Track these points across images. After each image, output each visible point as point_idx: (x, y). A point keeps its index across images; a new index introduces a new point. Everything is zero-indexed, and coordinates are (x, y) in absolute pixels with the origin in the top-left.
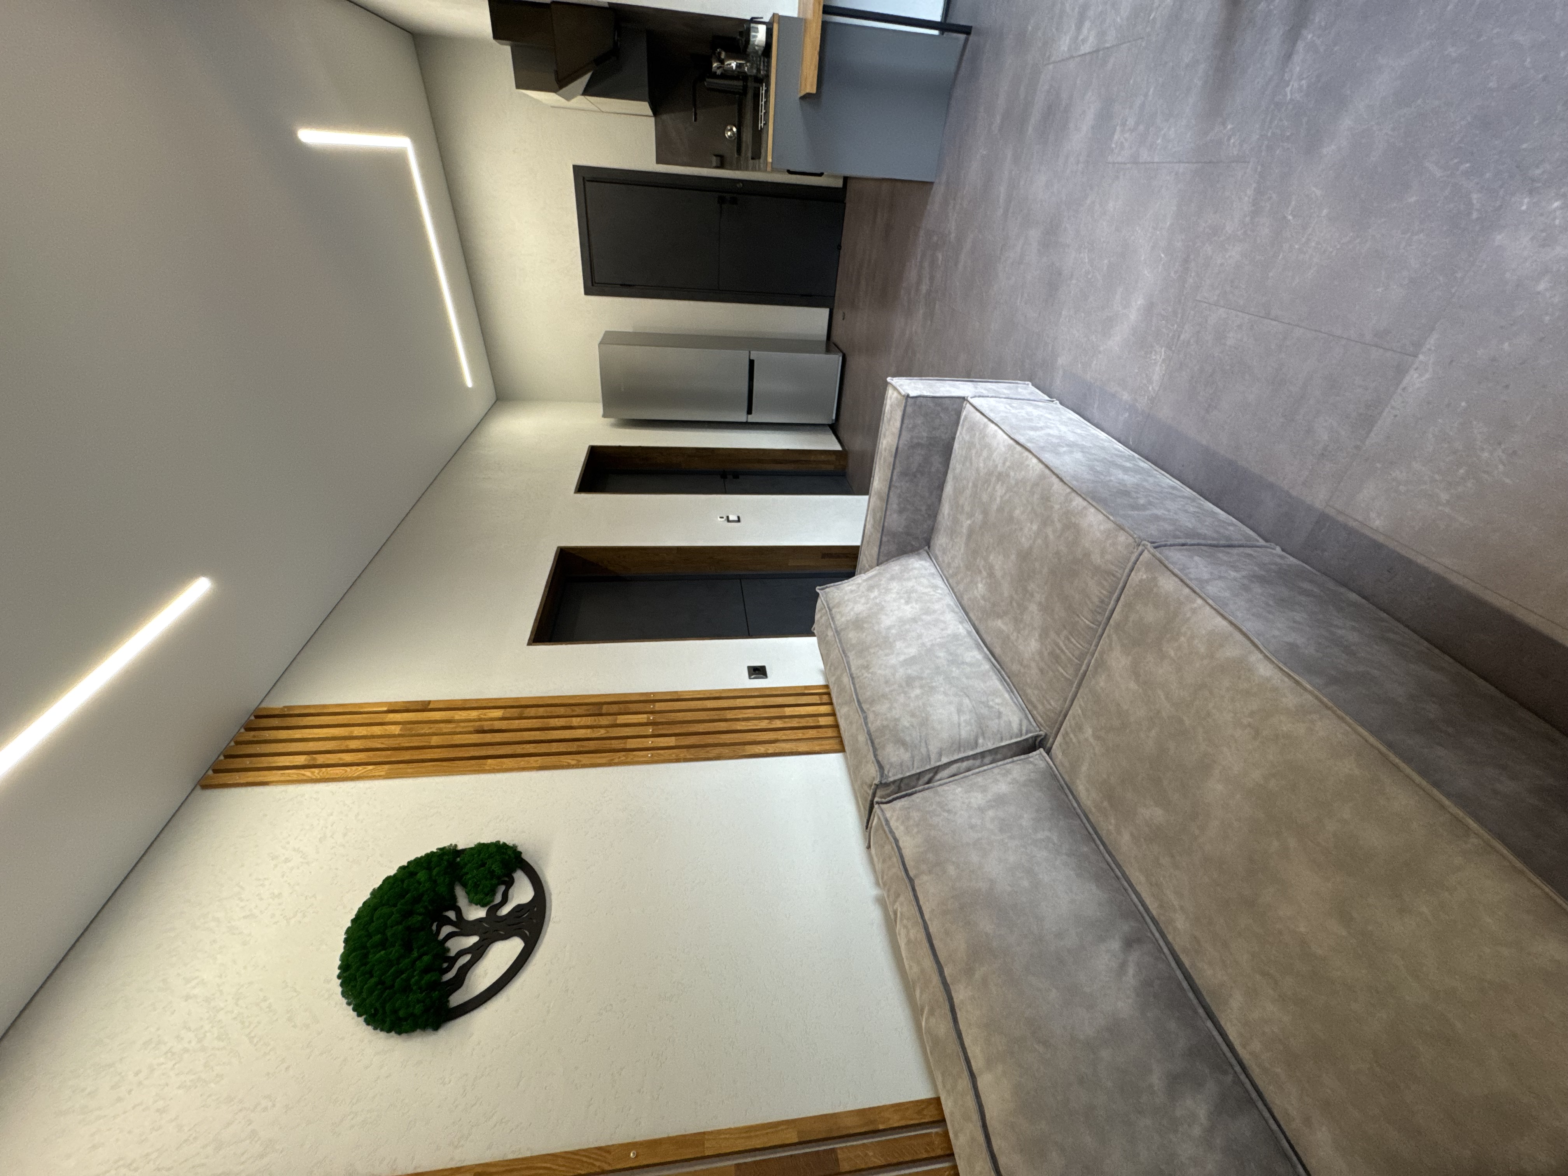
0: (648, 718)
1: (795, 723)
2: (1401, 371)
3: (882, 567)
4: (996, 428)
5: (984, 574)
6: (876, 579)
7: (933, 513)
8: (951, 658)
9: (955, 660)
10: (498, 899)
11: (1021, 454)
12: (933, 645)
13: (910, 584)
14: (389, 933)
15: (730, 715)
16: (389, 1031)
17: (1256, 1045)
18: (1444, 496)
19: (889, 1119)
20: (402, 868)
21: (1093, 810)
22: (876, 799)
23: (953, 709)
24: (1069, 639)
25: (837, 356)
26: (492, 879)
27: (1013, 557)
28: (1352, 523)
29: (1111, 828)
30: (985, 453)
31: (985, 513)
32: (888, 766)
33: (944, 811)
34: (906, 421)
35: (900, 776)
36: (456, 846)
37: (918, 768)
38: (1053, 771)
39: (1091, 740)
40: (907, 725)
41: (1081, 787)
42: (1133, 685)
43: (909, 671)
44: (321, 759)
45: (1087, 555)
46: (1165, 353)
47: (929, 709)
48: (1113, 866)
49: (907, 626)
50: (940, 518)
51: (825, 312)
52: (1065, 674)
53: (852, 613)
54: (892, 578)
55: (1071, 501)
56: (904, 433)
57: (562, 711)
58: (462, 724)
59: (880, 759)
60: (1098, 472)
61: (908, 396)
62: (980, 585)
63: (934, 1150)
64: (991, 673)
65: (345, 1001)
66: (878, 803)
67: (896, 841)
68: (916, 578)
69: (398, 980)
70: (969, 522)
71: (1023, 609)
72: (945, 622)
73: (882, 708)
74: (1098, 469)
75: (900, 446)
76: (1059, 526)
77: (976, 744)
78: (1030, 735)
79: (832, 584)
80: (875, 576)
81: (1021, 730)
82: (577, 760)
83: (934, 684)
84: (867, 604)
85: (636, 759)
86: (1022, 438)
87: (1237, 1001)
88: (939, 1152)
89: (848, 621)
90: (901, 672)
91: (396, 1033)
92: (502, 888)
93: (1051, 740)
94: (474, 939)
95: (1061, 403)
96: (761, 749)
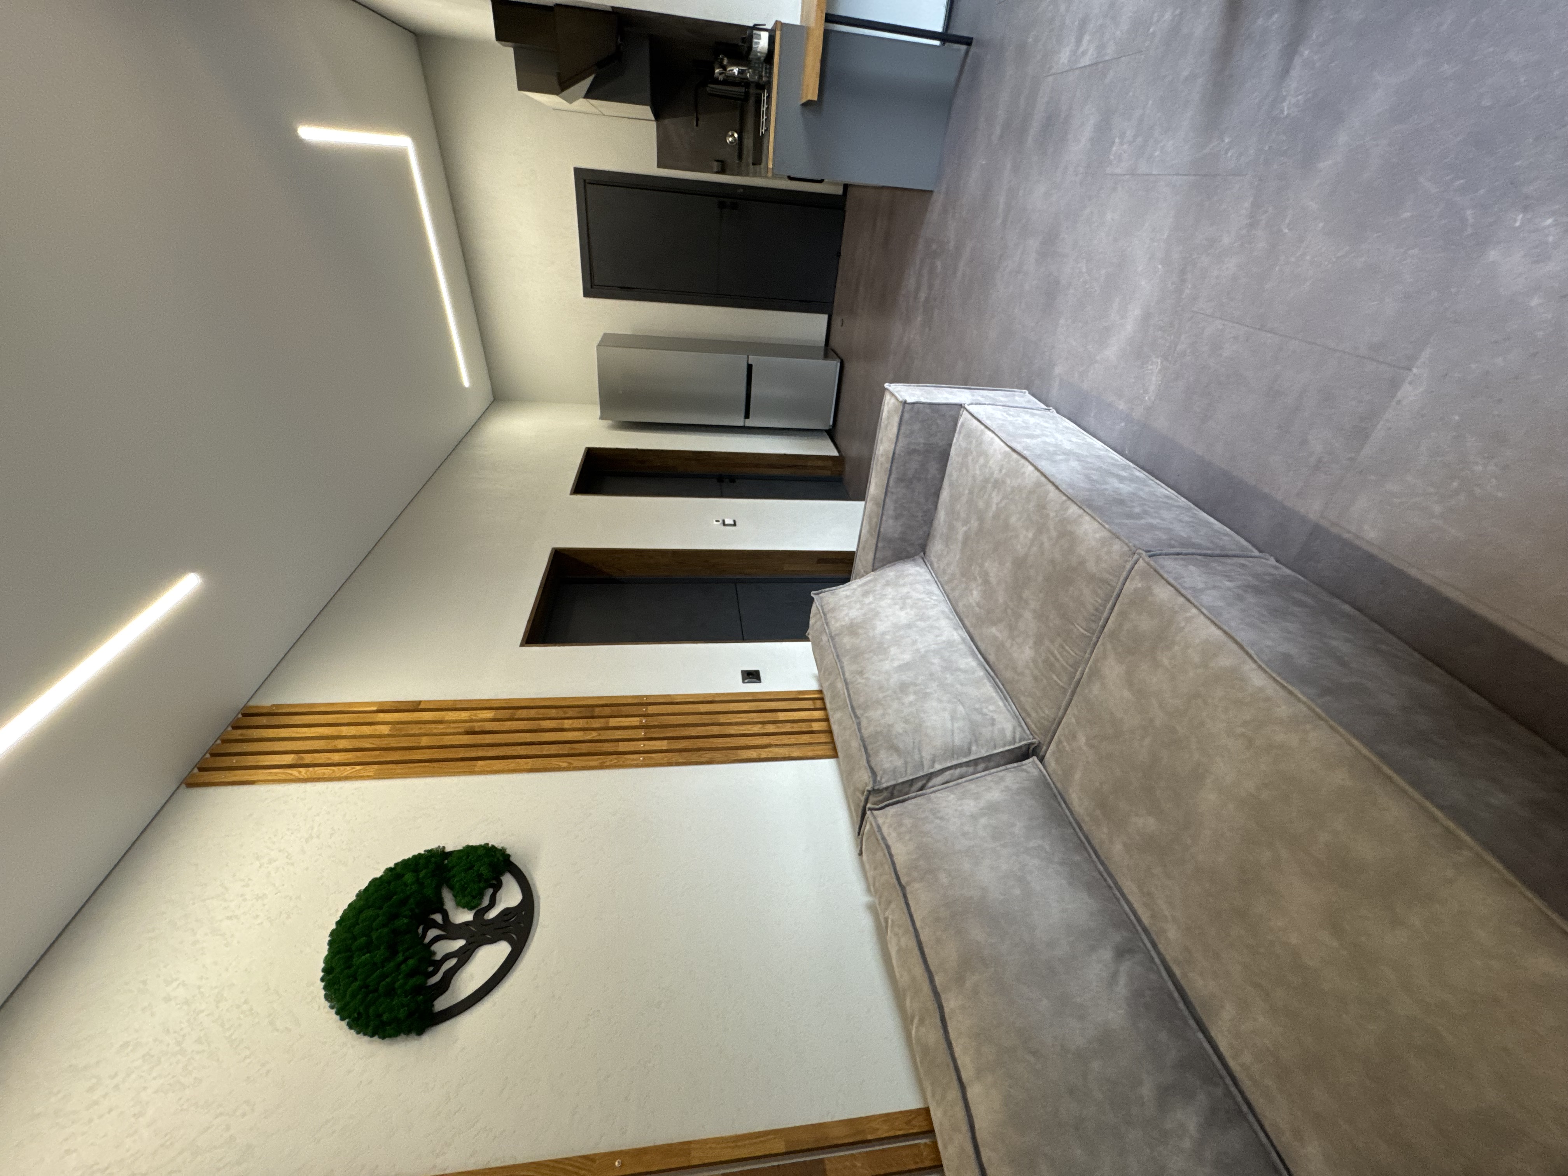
0: (641, 721)
1: (788, 728)
2: (1395, 385)
3: (878, 573)
4: (992, 435)
5: (980, 581)
6: (872, 585)
7: (929, 519)
8: (945, 665)
9: (949, 667)
10: (486, 902)
11: (1017, 461)
12: (927, 651)
13: (905, 590)
14: (374, 935)
15: (722, 719)
16: (372, 1036)
17: (1247, 1058)
18: (1438, 509)
19: (877, 1129)
20: (389, 870)
21: (1087, 819)
22: (869, 805)
23: (947, 715)
24: (1063, 648)
25: (835, 362)
26: (480, 882)
27: (1008, 565)
28: (1346, 536)
29: (1104, 837)
30: (982, 461)
31: (981, 520)
32: (881, 772)
33: (937, 818)
34: (903, 428)
35: (892, 783)
36: (444, 848)
37: (911, 774)
38: (1046, 780)
39: (1085, 748)
40: (901, 731)
41: (1075, 797)
42: (1127, 694)
43: (904, 677)
44: (308, 758)
45: (1082, 563)
46: (1161, 363)
47: (922, 715)
48: (1105, 875)
49: (902, 633)
50: (936, 523)
51: (825, 317)
52: (1059, 682)
53: (847, 619)
54: (887, 584)
55: (1067, 509)
56: (900, 438)
57: (553, 713)
58: (452, 725)
59: (873, 765)
60: (1094, 480)
61: (905, 402)
62: (975, 592)
63: (922, 1162)
64: (986, 680)
65: (327, 1004)
66: (870, 809)
67: (888, 847)
68: (910, 584)
69: (383, 983)
70: (965, 528)
71: (1018, 616)
72: (939, 629)
73: (875, 714)
74: (1094, 477)
75: (897, 452)
76: (1054, 534)
77: (969, 752)
78: (1023, 743)
79: (827, 589)
80: (870, 581)
81: (1014, 738)
82: (568, 763)
83: (928, 691)
84: (861, 609)
85: (628, 762)
86: (1019, 445)
87: (1228, 1012)
88: (928, 1164)
89: (843, 626)
90: (895, 679)
91: (380, 1037)
92: (490, 891)
93: (1044, 748)
94: (461, 943)
95: (1058, 412)
96: (753, 754)
